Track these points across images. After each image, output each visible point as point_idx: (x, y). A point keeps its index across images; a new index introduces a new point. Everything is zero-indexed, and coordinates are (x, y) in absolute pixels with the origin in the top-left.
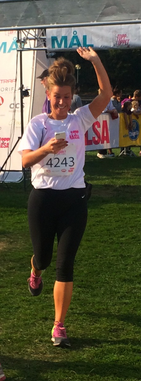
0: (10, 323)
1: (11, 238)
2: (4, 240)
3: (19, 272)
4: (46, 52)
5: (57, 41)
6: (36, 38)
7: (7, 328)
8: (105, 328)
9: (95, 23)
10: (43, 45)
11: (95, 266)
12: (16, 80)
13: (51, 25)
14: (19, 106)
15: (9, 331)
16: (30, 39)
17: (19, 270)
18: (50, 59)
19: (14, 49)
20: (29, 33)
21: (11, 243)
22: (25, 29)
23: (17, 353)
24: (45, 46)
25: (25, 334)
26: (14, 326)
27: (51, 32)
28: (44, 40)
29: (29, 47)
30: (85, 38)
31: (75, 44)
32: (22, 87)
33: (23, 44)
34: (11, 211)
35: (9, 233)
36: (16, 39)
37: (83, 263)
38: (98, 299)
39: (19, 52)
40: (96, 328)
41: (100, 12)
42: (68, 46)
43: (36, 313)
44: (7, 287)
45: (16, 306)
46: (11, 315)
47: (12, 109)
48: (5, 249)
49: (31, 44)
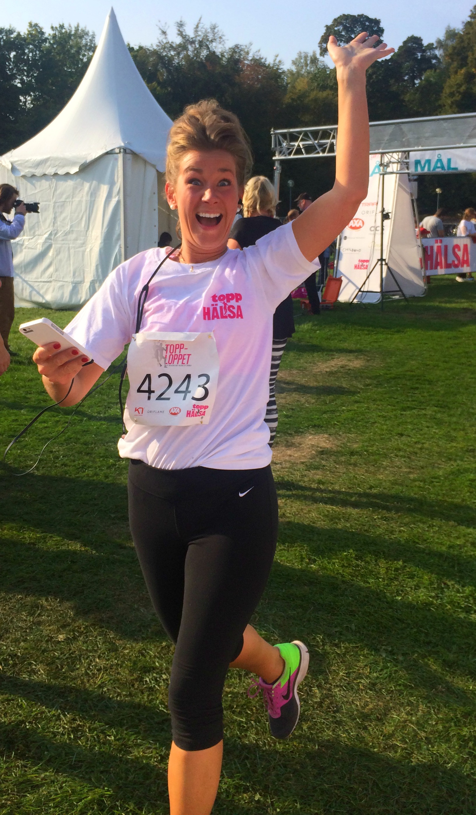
0: (367, 436)
1: (368, 357)
2: (361, 358)
3: (376, 389)
4: (409, 176)
5: (421, 165)
6: (399, 162)
7: (364, 441)
8: (462, 448)
9: (462, 145)
10: (406, 168)
11: (453, 387)
12: (377, 203)
13: (416, 148)
14: (379, 229)
15: (366, 444)
16: (393, 163)
17: (375, 387)
18: (412, 182)
19: (376, 173)
20: (392, 157)
21: (368, 361)
22: (388, 153)
23: (373, 465)
24: (408, 168)
25: (380, 448)
26: (370, 439)
27: (414, 156)
28: (407, 163)
29: (392, 171)
30: (449, 161)
31: (439, 167)
32: (383, 210)
33: (385, 168)
34: (368, 331)
35: (366, 351)
36: (379, 163)
37: (440, 383)
38: (454, 419)
39: (382, 176)
40: (452, 447)
41: (468, 134)
42: (431, 169)
43: (392, 429)
44: (363, 402)
45: (372, 421)
46: (367, 429)
47: (373, 232)
48: (361, 366)
49: (394, 167)
